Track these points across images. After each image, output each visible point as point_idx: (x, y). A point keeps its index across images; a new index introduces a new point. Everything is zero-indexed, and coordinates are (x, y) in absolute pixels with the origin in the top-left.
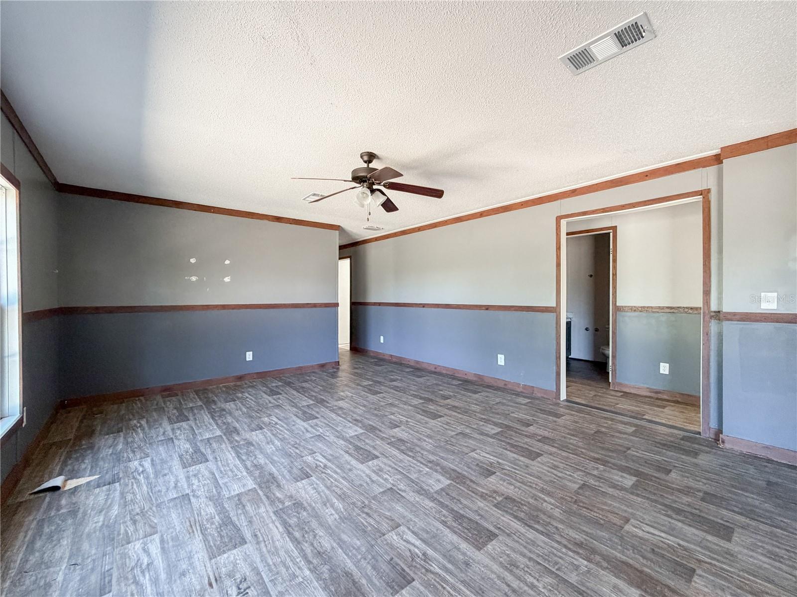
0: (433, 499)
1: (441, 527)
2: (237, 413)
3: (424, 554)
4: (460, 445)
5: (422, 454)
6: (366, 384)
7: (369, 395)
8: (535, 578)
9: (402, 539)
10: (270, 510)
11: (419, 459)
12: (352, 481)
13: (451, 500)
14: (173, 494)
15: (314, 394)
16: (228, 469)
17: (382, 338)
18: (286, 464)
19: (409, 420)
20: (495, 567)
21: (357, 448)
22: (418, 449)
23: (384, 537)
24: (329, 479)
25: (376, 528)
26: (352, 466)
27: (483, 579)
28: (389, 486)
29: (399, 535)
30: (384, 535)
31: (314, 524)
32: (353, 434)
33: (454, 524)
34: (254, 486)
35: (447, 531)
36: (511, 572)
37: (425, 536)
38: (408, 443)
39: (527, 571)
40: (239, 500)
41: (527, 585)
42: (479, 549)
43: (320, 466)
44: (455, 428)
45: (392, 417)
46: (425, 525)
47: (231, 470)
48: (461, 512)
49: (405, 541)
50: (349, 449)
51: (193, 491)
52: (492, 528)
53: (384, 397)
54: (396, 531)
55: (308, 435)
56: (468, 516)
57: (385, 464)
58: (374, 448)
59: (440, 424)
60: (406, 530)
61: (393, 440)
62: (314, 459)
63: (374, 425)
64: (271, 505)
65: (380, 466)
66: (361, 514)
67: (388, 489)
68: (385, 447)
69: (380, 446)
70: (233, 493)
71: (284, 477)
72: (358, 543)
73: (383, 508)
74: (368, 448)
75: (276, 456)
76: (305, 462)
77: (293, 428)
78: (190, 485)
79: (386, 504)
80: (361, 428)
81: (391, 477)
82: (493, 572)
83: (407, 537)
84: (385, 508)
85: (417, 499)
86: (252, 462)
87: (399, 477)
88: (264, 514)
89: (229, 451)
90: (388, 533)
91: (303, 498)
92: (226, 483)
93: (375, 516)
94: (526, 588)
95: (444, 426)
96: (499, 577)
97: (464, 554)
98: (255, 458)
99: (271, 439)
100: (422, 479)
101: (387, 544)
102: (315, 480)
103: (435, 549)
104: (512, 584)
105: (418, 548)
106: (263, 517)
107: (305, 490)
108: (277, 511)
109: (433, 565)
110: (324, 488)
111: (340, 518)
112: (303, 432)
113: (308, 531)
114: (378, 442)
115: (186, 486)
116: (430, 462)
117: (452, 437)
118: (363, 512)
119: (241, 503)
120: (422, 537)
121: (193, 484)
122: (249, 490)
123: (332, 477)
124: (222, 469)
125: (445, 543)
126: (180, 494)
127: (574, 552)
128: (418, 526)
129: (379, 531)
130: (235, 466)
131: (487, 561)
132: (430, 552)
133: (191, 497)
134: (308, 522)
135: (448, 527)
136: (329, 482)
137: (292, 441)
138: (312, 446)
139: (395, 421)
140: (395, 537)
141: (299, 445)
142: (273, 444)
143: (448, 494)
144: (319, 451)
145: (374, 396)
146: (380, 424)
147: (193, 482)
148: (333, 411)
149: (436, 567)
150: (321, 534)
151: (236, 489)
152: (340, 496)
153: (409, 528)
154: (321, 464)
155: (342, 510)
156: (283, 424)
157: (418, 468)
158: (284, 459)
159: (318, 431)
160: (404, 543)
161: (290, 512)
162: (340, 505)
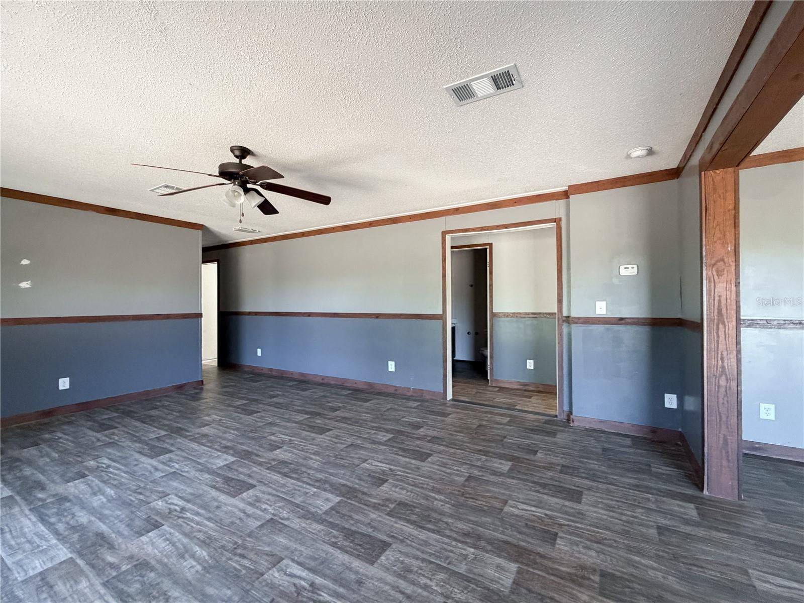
0: (321, 521)
1: (331, 549)
2: (41, 462)
3: (312, 584)
4: (351, 457)
5: (309, 474)
6: (239, 403)
7: (242, 416)
8: (428, 578)
9: (285, 574)
10: (97, 582)
11: (305, 480)
12: (221, 520)
13: (341, 518)
15: (168, 423)
16: (23, 540)
17: (259, 351)
18: (123, 516)
19: (293, 438)
20: (390, 578)
21: (228, 480)
22: (303, 469)
23: (263, 577)
24: (188, 524)
25: (252, 570)
26: (220, 502)
27: (377, 593)
28: (268, 517)
29: (282, 570)
30: (262, 575)
31: (166, 584)
32: (222, 464)
33: (346, 543)
34: (70, 555)
35: (337, 553)
36: (404, 578)
37: (313, 564)
38: (291, 464)
39: (421, 574)
40: (43, 579)
41: (421, 588)
42: (372, 563)
43: (176, 510)
44: (345, 440)
45: (273, 438)
46: (313, 552)
47: (29, 542)
48: (353, 528)
49: (289, 575)
50: (217, 482)
52: (385, 538)
53: (263, 416)
54: (277, 567)
55: (158, 474)
56: (360, 530)
57: (264, 493)
58: (250, 476)
59: (328, 438)
60: (290, 563)
61: (273, 463)
62: (167, 503)
63: (250, 450)
64: (98, 575)
65: (257, 496)
66: (233, 557)
67: (268, 521)
68: (265, 473)
69: (257, 473)
70: (31, 573)
71: (119, 533)
72: (229, 593)
73: (261, 544)
74: (242, 477)
75: (107, 509)
76: (154, 509)
77: (135, 468)
79: (265, 538)
80: (232, 455)
81: (271, 506)
82: (387, 584)
83: (291, 571)
84: (265, 543)
85: (304, 525)
86: (67, 523)
87: (281, 504)
88: (87, 591)
89: (26, 516)
90: (268, 572)
91: (149, 555)
92: (20, 560)
93: (252, 556)
94: (420, 591)
95: (334, 440)
96: (394, 587)
97: (357, 573)
98: (73, 518)
99: (99, 487)
100: (308, 502)
101: (267, 585)
102: (168, 529)
103: (324, 576)
104: (406, 591)
105: (304, 579)
106: (84, 594)
107: (153, 544)
108: (107, 581)
109: (323, 594)
110: (181, 536)
111: (204, 568)
112: (151, 472)
113: (157, 595)
114: (254, 469)
116: (317, 481)
117: (342, 450)
118: (235, 554)
119: (47, 584)
120: (310, 567)
122: (61, 563)
123: (192, 521)
124: (13, 543)
125: (335, 567)
127: (462, 542)
128: (304, 555)
129: (256, 572)
130: (37, 534)
131: (381, 574)
132: (319, 580)
134: (158, 584)
135: (339, 548)
136: (189, 527)
137: (133, 485)
138: (164, 487)
139: (276, 442)
140: (276, 574)
141: (144, 488)
142: (103, 494)
143: (338, 512)
144: (174, 491)
145: (250, 417)
146: (257, 448)
148: (194, 440)
149: (325, 595)
150: (177, 594)
151: (38, 565)
152: (203, 542)
153: (293, 560)
154: (177, 508)
155: (207, 558)
156: (118, 466)
157: (304, 490)
158: (120, 510)
159: (171, 467)
160: (288, 578)
161: (129, 577)
162: (203, 552)
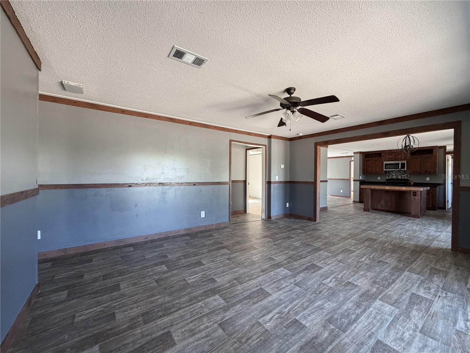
14: (432, 343)
51: (415, 331)
78: (413, 337)
115: (417, 339)
121: (411, 335)
126: (426, 337)
133: (420, 328)
147: (408, 336)
